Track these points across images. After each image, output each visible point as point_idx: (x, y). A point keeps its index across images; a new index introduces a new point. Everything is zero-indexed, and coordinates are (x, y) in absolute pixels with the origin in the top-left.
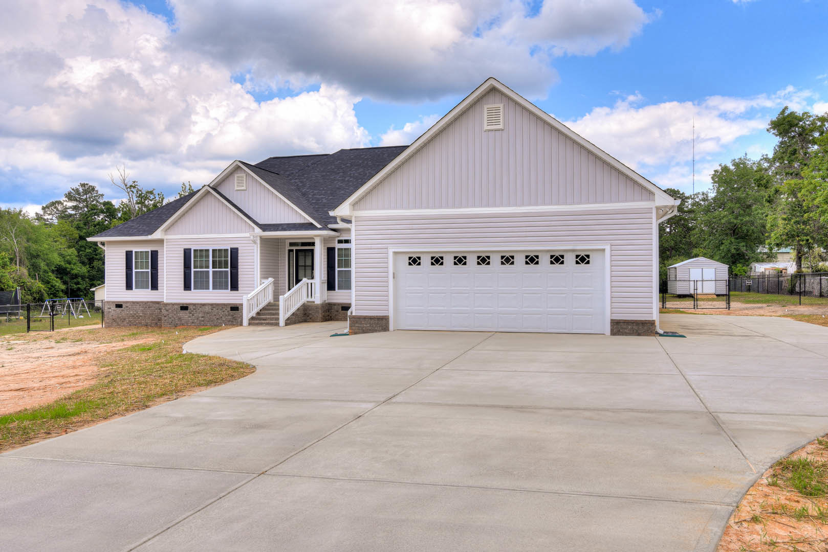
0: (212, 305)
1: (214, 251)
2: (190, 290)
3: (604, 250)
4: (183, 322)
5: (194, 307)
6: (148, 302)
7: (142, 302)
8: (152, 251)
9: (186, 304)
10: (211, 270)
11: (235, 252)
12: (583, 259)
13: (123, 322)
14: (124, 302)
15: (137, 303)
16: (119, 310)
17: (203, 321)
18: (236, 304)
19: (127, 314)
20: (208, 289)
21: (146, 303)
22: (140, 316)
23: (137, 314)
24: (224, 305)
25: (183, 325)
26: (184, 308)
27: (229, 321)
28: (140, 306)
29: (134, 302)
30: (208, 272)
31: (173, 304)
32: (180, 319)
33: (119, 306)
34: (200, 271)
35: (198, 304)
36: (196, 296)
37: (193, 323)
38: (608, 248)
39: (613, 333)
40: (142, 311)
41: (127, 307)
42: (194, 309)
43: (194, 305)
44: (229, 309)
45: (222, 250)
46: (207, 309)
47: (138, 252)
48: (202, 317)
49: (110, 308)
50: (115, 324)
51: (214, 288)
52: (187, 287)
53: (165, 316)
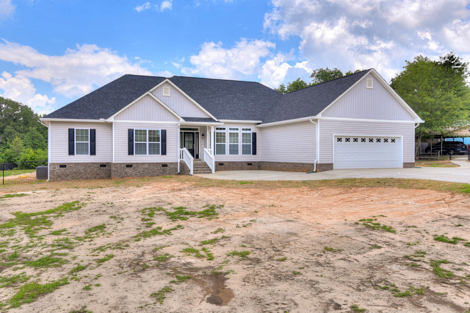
0: (149, 164)
1: (150, 131)
2: (133, 155)
3: (399, 138)
4: (128, 175)
5: (137, 165)
6: (88, 163)
7: (84, 163)
8: (91, 130)
9: (131, 163)
10: (148, 142)
11: (164, 132)
12: (393, 141)
13: (67, 177)
14: (67, 164)
15: (80, 164)
16: (62, 169)
17: (143, 174)
18: (166, 163)
19: (71, 172)
20: (146, 154)
21: (87, 164)
22: (82, 173)
23: (79, 171)
24: (158, 163)
25: (128, 176)
26: (129, 166)
27: (161, 173)
28: (82, 165)
29: (76, 164)
30: (146, 144)
31: (121, 164)
32: (126, 173)
33: (63, 166)
34: (140, 143)
35: (140, 163)
36: (137, 159)
37: (135, 175)
38: (402, 137)
39: (404, 167)
40: (84, 169)
41: (71, 167)
42: (137, 167)
43: (137, 164)
44: (161, 166)
45: (155, 131)
46: (146, 166)
47: (79, 130)
48: (142, 171)
49: (55, 168)
50: (59, 179)
51: (149, 154)
52: (131, 152)
53: (115, 172)
